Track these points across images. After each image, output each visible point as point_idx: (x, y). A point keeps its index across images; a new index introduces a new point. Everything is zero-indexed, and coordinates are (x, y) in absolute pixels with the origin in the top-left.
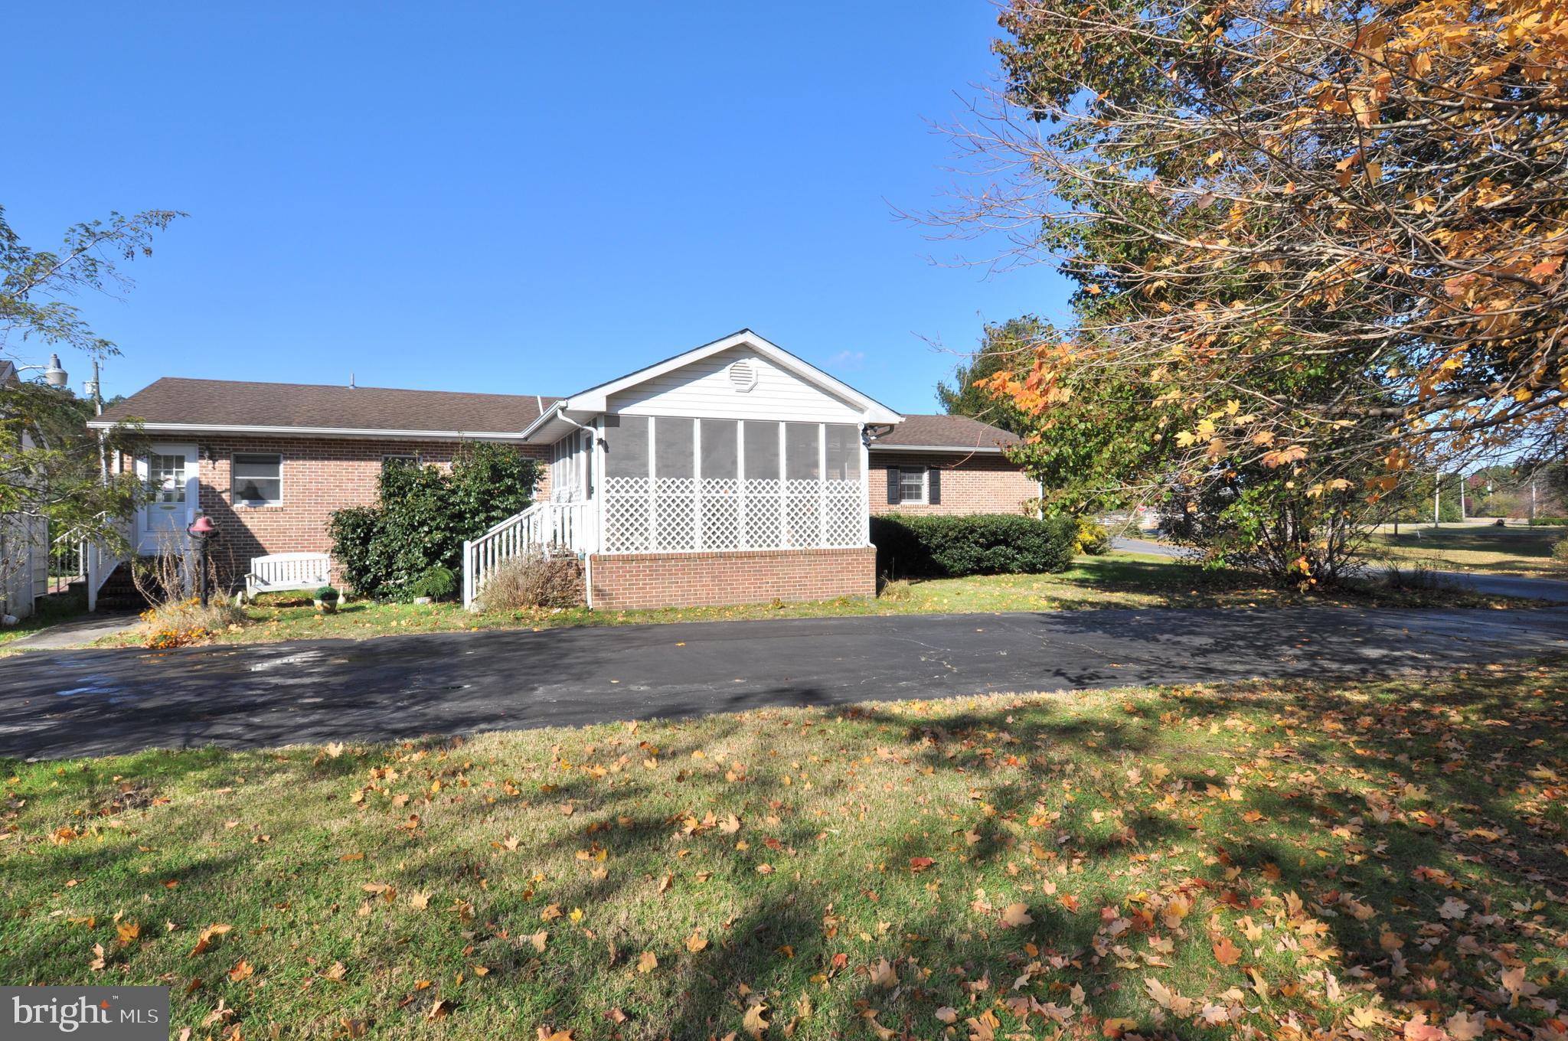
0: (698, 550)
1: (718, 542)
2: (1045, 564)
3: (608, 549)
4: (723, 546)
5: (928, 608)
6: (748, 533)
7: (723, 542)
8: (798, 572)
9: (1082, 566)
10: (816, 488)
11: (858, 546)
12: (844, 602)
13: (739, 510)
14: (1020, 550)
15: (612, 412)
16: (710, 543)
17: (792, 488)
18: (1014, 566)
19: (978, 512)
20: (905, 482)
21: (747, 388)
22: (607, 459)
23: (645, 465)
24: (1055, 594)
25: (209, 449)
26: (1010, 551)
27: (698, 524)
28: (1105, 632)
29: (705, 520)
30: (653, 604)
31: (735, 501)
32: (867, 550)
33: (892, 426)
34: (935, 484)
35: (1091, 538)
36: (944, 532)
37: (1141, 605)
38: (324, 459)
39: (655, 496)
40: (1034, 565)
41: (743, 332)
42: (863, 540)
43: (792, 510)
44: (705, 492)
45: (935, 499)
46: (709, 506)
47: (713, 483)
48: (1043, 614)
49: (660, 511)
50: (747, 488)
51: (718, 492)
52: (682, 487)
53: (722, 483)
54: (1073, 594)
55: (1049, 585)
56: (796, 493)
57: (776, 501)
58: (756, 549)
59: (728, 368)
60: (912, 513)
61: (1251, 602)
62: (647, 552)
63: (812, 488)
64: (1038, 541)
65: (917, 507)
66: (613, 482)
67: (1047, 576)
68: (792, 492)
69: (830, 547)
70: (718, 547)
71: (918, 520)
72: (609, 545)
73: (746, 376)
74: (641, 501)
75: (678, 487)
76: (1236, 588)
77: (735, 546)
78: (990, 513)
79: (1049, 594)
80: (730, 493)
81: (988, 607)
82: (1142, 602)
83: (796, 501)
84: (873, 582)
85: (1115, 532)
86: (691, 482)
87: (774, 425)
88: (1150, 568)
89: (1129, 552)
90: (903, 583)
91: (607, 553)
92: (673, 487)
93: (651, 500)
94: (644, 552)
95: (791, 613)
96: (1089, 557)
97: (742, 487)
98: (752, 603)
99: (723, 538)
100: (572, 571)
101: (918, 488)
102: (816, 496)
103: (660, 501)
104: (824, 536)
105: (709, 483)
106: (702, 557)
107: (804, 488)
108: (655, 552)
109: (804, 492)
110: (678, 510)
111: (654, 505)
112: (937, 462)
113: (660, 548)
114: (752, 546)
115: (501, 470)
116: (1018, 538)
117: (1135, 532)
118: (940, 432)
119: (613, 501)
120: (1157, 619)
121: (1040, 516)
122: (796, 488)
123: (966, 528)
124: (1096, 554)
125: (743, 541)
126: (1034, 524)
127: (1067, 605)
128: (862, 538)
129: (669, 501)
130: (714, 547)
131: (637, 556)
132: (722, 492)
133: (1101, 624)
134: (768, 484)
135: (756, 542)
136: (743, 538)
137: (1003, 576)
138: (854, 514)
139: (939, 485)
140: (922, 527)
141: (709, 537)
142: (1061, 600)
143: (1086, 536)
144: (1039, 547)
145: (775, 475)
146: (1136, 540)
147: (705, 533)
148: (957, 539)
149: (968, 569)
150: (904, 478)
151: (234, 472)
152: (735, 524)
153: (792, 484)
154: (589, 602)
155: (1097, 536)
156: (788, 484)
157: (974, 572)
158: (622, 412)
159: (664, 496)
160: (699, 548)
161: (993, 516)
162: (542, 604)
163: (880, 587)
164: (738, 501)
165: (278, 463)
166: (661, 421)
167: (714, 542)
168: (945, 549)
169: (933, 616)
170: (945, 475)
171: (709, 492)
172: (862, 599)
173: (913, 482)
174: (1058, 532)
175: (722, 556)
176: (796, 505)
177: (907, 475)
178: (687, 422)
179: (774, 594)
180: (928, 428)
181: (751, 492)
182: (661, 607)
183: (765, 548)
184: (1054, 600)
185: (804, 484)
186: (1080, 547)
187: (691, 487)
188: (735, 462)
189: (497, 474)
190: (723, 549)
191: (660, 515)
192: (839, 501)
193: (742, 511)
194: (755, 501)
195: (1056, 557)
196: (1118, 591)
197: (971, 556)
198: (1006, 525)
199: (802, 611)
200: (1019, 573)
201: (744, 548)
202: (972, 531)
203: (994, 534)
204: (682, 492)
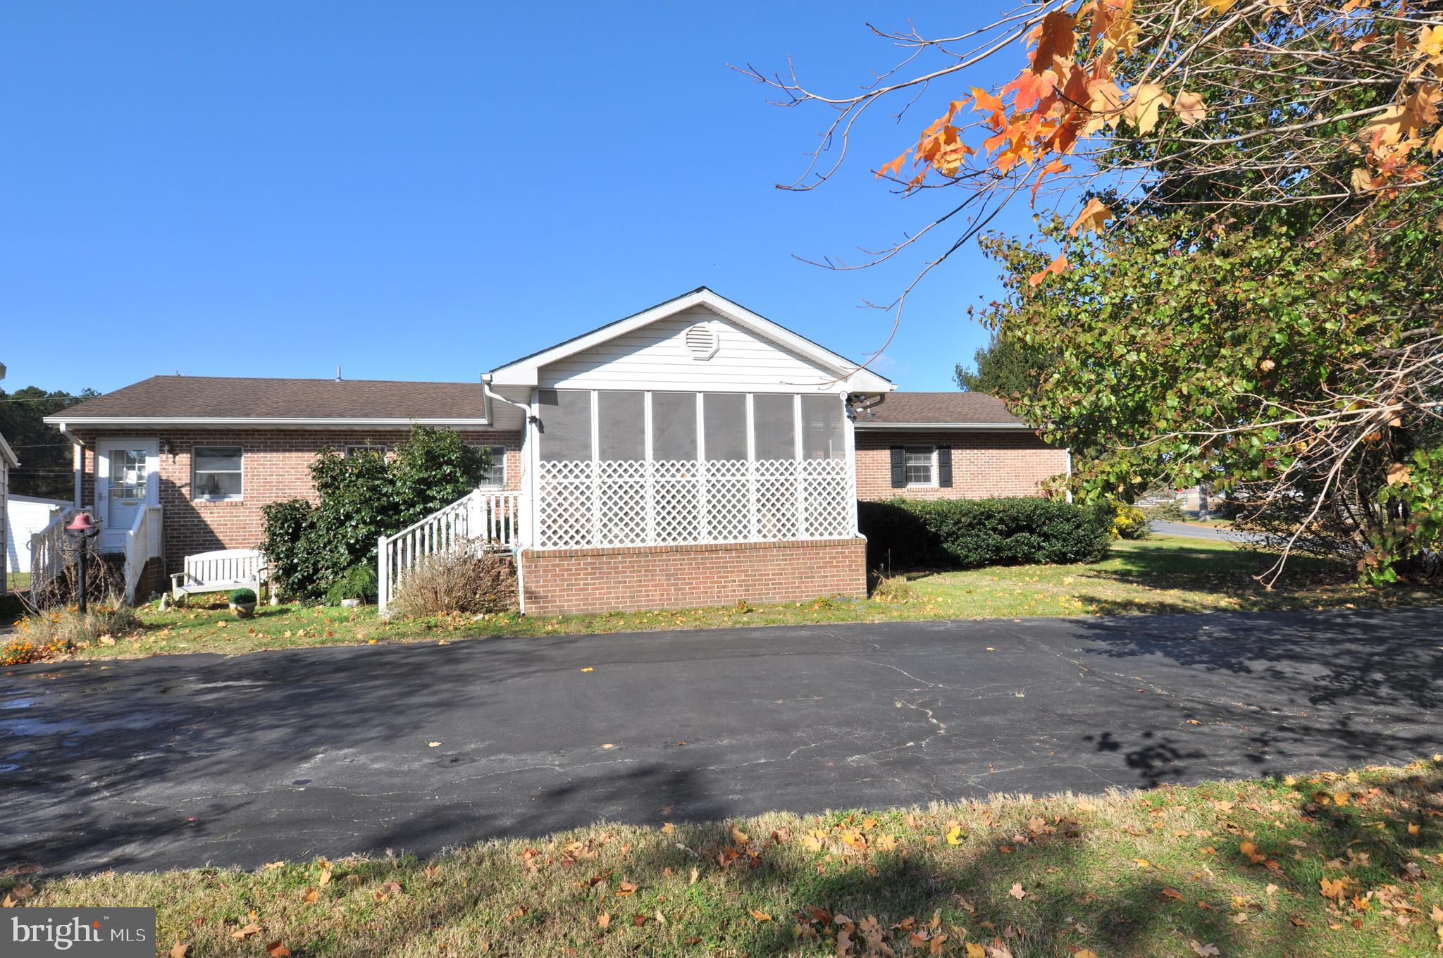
0: (650, 543)
1: (675, 534)
2: (1077, 553)
3: (544, 544)
4: (680, 539)
5: (929, 612)
6: (710, 522)
7: (680, 534)
8: (771, 568)
9: (1120, 555)
10: (791, 469)
11: (845, 537)
12: (827, 605)
13: (699, 496)
14: (1046, 537)
15: (547, 385)
16: (664, 535)
17: (763, 470)
18: (1039, 555)
19: (996, 495)
20: (911, 463)
21: (707, 355)
22: (541, 440)
23: (588, 447)
24: (1090, 592)
25: (169, 442)
26: (1035, 539)
27: (650, 514)
28: (1167, 654)
29: (659, 508)
30: (597, 608)
31: (694, 486)
32: (855, 541)
33: (882, 395)
34: (945, 466)
35: (1127, 522)
36: (956, 517)
37: (1205, 607)
38: (285, 450)
39: (599, 481)
40: (1065, 554)
41: (699, 290)
42: (850, 528)
43: (763, 495)
44: (658, 476)
45: (946, 481)
46: (663, 492)
47: (668, 465)
48: (1077, 622)
49: (605, 498)
50: (708, 470)
51: (673, 476)
52: (631, 471)
53: (678, 466)
54: (1114, 592)
55: (1084, 580)
56: (768, 476)
57: (743, 485)
58: (721, 541)
59: (683, 333)
60: (920, 497)
61: (1345, 601)
62: (589, 547)
63: (787, 469)
64: (1067, 527)
65: (926, 490)
66: (549, 466)
67: (1080, 567)
68: (763, 475)
69: (810, 538)
70: (674, 539)
71: (925, 504)
72: (544, 539)
73: (705, 342)
74: (582, 488)
75: (626, 471)
76: (1321, 582)
77: (695, 539)
78: (1011, 495)
79: (1084, 591)
80: (688, 477)
81: (1005, 611)
82: (1205, 603)
83: (768, 485)
84: (863, 579)
85: (1155, 515)
86: (642, 465)
87: (741, 397)
88: (1203, 556)
89: (1170, 535)
90: (900, 581)
91: (541, 549)
92: (621, 471)
93: (593, 486)
94: (586, 547)
95: (757, 620)
96: (1125, 541)
97: (702, 470)
98: (716, 605)
99: (680, 529)
100: (504, 571)
101: (927, 469)
102: (792, 478)
103: (605, 488)
104: (802, 526)
105: (663, 465)
106: (654, 552)
107: (777, 470)
108: (599, 546)
109: (777, 475)
110: (626, 498)
111: (598, 493)
112: (947, 441)
113: (606, 542)
114: (715, 538)
115: (438, 457)
116: (1044, 523)
117: (1176, 514)
118: (951, 409)
119: (549, 488)
120: (1233, 631)
121: (1069, 498)
122: (767, 470)
123: (982, 514)
124: (1133, 539)
125: (704, 532)
126: (1062, 507)
127: (1109, 609)
128: (849, 527)
129: (615, 487)
130: (669, 539)
131: (576, 551)
132: (678, 477)
133: (1157, 638)
134: (733, 465)
135: (720, 533)
136: (704, 528)
137: (1028, 567)
138: (838, 499)
139: (950, 467)
140: (930, 513)
141: (663, 529)
142: (1099, 601)
143: (1122, 520)
144: (1070, 534)
145: (741, 455)
146: (1179, 523)
147: (659, 524)
148: (971, 525)
149: (986, 559)
150: (911, 459)
151: (194, 466)
152: (694, 513)
153: (762, 465)
154: (522, 606)
155: (1134, 520)
156: (758, 465)
157: (993, 563)
158: (559, 385)
159: (610, 481)
160: (651, 541)
161: (1013, 499)
162: (463, 609)
163: (872, 585)
164: (698, 486)
165: (241, 456)
166: (605, 395)
167: (669, 534)
168: (958, 538)
169: (933, 623)
170: (956, 455)
171: (663, 476)
172: (848, 600)
173: (921, 463)
174: (1091, 517)
175: (678, 550)
176: (768, 490)
177: (913, 456)
178: (637, 395)
179: (741, 594)
180: (938, 405)
181: (713, 475)
182: (605, 612)
183: (731, 540)
184: (1090, 600)
185: (777, 464)
186: (1115, 531)
187: (642, 471)
188: (694, 442)
189: (433, 459)
190: (680, 542)
191: (605, 504)
192: (819, 484)
193: (703, 497)
194: (719, 486)
195: (1091, 545)
196: (1172, 587)
197: (988, 545)
198: (1028, 509)
199: (772, 617)
200: (1046, 563)
201: (705, 540)
202: (989, 517)
203: (1015, 519)
204: (631, 476)
